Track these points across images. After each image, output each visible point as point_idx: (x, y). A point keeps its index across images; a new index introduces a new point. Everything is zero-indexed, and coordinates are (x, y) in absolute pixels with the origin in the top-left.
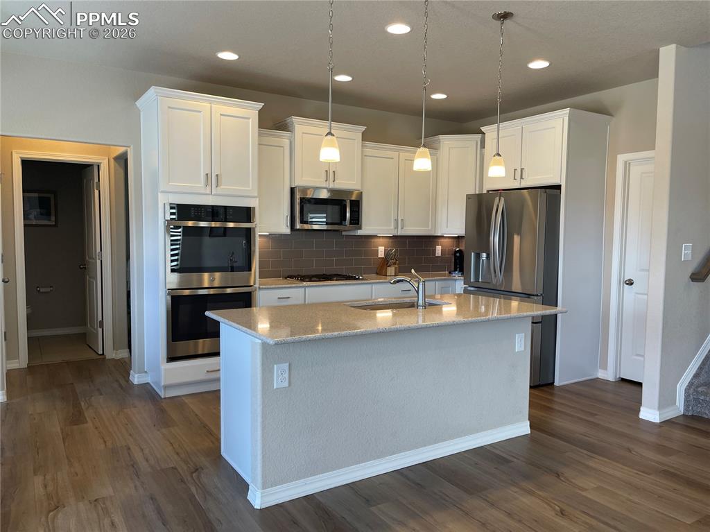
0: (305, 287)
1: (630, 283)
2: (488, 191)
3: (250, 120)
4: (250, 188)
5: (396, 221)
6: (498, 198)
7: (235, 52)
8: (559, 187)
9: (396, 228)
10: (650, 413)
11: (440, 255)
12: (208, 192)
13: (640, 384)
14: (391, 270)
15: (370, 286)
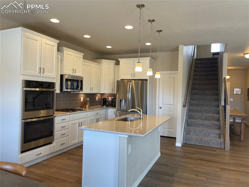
0: (69, 114)
1: (161, 108)
2: (121, 80)
3: (55, 47)
4: (54, 75)
5: (91, 88)
6: (129, 82)
7: (58, 19)
8: (147, 80)
9: (90, 91)
10: (179, 144)
11: (97, 100)
12: (40, 75)
13: (175, 138)
14: (87, 106)
15: (87, 113)
